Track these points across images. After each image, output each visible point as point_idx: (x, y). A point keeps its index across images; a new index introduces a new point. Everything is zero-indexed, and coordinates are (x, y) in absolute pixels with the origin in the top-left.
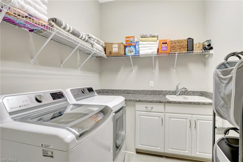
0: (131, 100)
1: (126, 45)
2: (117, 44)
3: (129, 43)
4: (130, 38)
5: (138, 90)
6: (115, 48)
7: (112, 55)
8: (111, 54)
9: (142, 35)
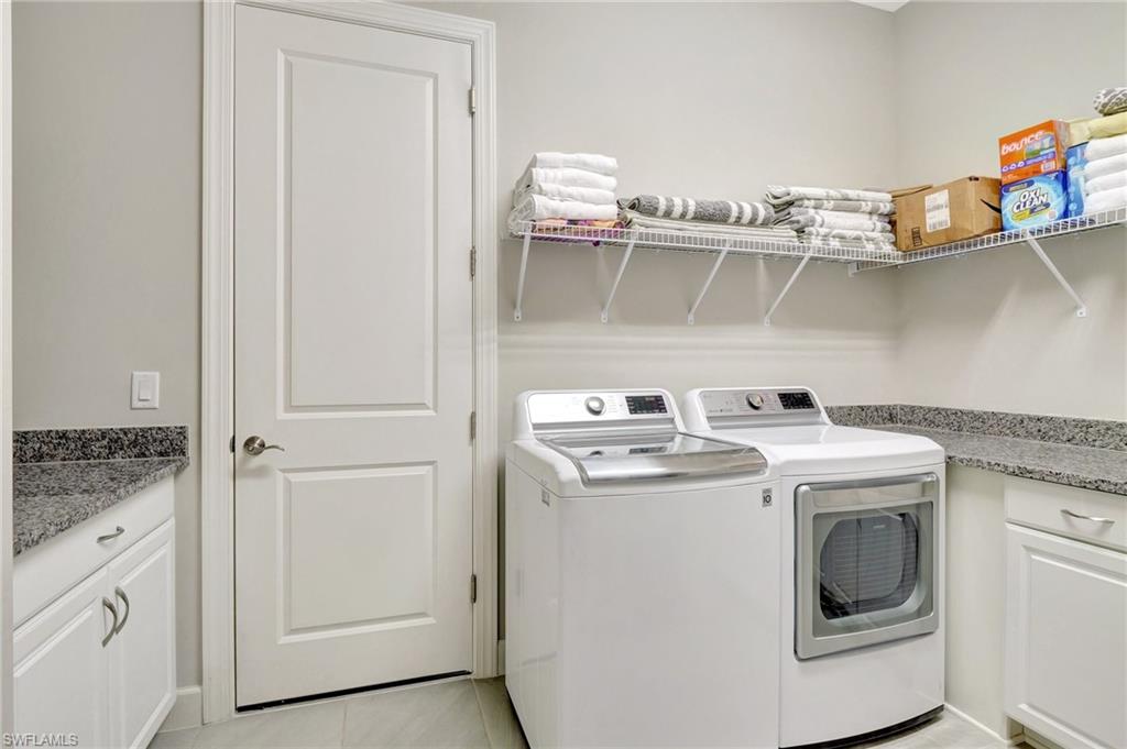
0: (978, 461)
1: (1005, 181)
2: (947, 191)
3: (1021, 164)
4: (1027, 140)
5: (1107, 419)
6: (937, 212)
7: (925, 245)
8: (917, 240)
9: (1106, 100)
